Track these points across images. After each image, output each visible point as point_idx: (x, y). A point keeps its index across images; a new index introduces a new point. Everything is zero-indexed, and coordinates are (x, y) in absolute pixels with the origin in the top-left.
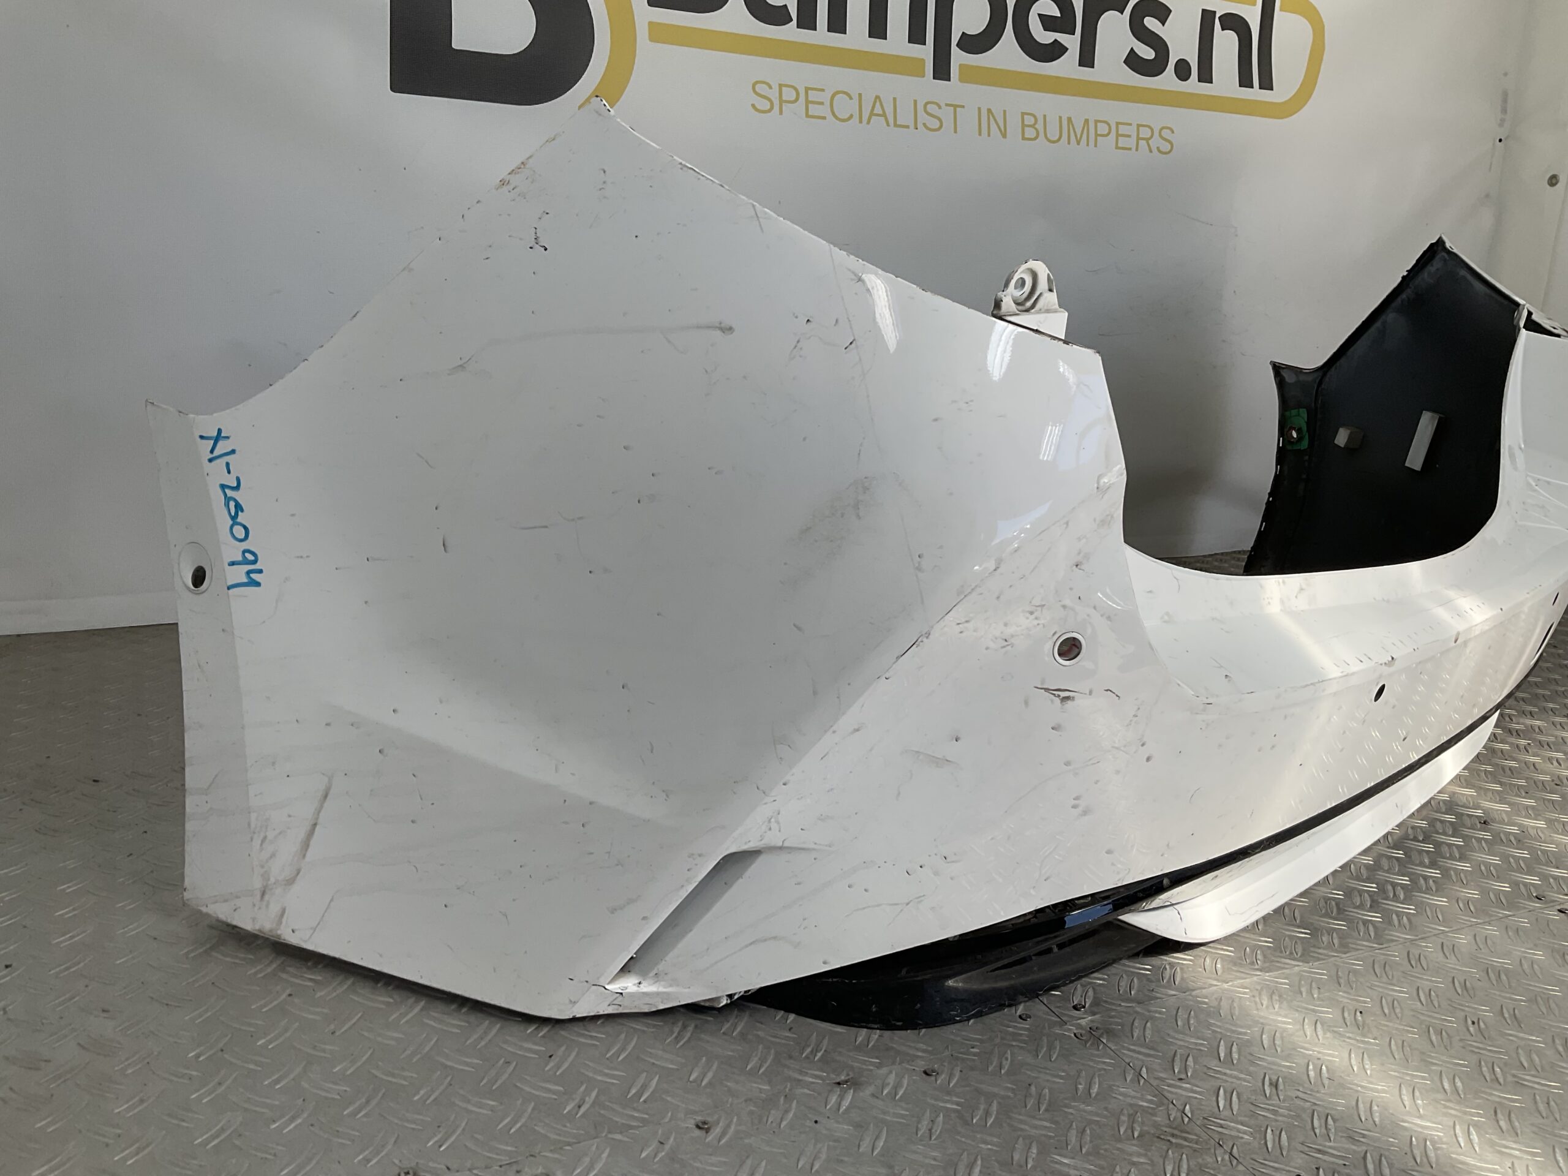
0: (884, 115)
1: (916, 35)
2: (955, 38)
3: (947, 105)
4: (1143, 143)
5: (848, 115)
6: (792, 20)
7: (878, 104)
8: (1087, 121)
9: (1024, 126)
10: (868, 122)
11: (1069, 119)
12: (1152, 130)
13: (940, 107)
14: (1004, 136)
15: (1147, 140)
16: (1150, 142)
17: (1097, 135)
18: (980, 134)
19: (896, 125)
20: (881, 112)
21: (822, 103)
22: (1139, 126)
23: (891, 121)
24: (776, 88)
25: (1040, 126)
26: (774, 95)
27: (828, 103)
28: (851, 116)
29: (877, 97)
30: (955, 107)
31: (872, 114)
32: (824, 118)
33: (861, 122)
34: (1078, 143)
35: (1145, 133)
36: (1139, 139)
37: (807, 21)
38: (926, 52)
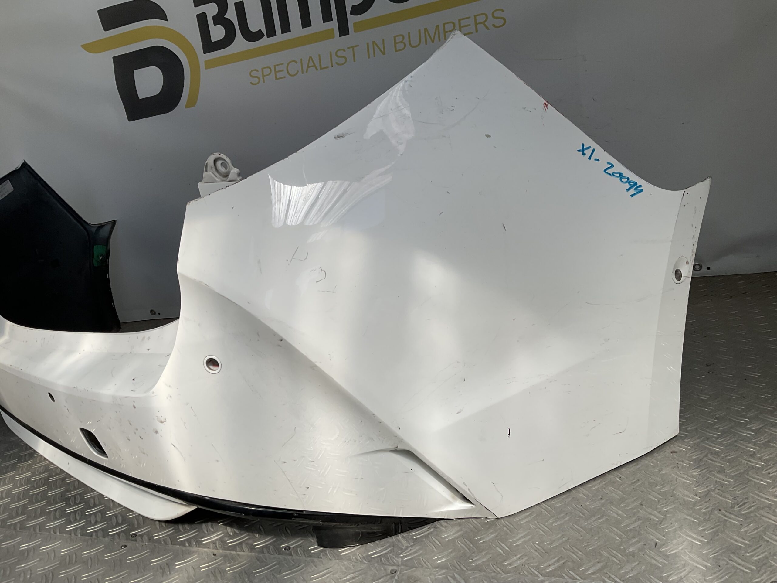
0: (315, 65)
1: (327, 17)
2: (348, 9)
3: (348, 48)
4: (480, 27)
5: (296, 72)
6: (264, 35)
7: (311, 61)
8: (438, 26)
9: (396, 43)
10: (307, 72)
11: (426, 29)
12: (486, 15)
13: (344, 51)
14: (384, 53)
15: (483, 23)
16: (486, 23)
17: (445, 32)
18: (369, 58)
19: (321, 68)
20: (313, 65)
21: (283, 71)
22: (475, 16)
23: (319, 68)
24: (260, 70)
25: (406, 41)
26: (260, 74)
27: (285, 70)
28: (298, 71)
29: (310, 57)
30: (353, 47)
31: (308, 67)
32: (285, 77)
33: (303, 73)
34: (433, 42)
35: (481, 19)
36: (476, 24)
37: (271, 32)
38: (334, 24)
